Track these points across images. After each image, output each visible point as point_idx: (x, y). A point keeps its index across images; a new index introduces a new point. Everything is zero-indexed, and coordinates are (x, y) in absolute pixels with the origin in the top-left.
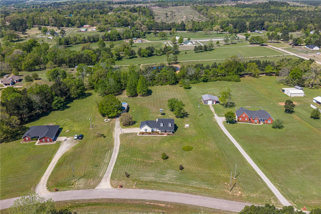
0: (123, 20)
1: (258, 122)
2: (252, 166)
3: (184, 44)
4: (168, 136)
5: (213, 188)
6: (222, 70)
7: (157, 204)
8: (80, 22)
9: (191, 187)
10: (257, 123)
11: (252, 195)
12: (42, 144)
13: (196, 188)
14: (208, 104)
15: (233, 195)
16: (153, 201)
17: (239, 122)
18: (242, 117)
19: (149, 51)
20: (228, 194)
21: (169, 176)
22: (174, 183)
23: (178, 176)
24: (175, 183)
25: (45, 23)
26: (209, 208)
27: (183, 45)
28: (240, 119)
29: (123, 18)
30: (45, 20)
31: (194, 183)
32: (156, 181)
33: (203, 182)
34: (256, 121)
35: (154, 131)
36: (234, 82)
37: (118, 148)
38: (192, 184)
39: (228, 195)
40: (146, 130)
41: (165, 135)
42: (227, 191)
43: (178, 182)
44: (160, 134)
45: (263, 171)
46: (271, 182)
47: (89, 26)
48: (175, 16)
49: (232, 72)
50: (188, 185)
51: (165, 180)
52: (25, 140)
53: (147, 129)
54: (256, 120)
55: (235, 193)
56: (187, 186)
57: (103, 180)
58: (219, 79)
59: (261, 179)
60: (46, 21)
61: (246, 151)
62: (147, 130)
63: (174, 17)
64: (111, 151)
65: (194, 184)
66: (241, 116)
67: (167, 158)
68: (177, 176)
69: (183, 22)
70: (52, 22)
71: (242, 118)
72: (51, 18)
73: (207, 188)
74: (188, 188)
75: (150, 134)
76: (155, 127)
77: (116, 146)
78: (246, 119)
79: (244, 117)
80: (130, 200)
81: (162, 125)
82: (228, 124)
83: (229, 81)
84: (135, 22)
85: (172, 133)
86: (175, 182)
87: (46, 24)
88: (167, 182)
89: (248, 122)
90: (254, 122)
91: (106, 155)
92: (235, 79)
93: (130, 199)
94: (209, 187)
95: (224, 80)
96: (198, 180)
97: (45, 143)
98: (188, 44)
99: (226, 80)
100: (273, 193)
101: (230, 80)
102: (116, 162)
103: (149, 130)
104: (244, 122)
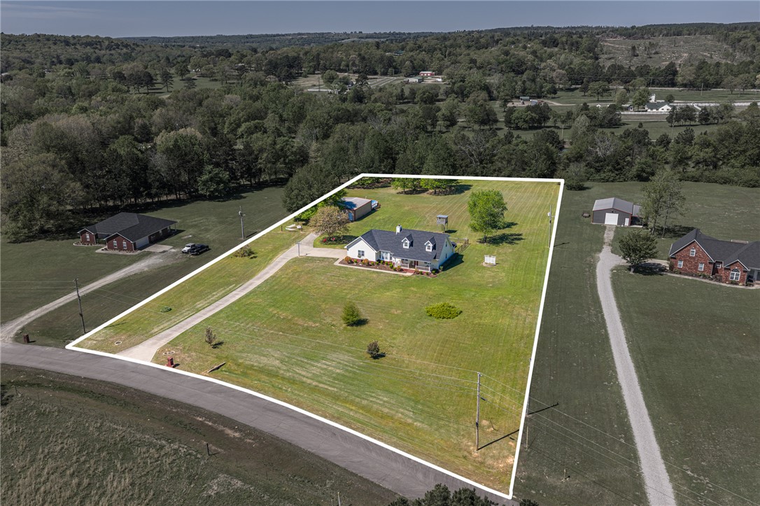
0: (512, 60)
1: (742, 280)
2: (625, 392)
3: (649, 110)
4: (414, 276)
5: (431, 425)
6: (707, 150)
7: (221, 428)
8: (413, 64)
9: (363, 408)
10: (736, 284)
11: (550, 480)
12: (110, 252)
13: (376, 413)
14: (606, 223)
15: (481, 463)
16: (220, 416)
17: (674, 273)
18: (687, 259)
19: (535, 115)
20: (466, 453)
21: (325, 367)
22: (321, 385)
23: (350, 372)
24: (326, 387)
25: (340, 65)
26: (361, 477)
27: (646, 111)
28: (681, 264)
29: (514, 54)
30: (342, 60)
31: (381, 400)
32: (277, 372)
33: (412, 404)
34: (736, 275)
35: (385, 260)
36: (740, 188)
37: (258, 282)
38: (374, 400)
39: (465, 457)
40: (361, 253)
41: (408, 274)
42: (469, 446)
43: (334, 387)
44: (395, 270)
45: (654, 418)
46: (665, 457)
47: (431, 74)
48: (656, 53)
49: (742, 157)
50: (358, 400)
51: (304, 373)
52: (84, 241)
53: (363, 252)
54: (737, 271)
55: (493, 457)
56: (352, 402)
57: (150, 342)
58: (693, 177)
59: (630, 438)
60: (343, 63)
61: (635, 350)
62: (363, 255)
63: (652, 56)
64: (235, 286)
65: (378, 401)
66: (684, 253)
67: (361, 323)
68: (347, 370)
69: (672, 65)
70: (354, 64)
71: (685, 261)
72: (354, 56)
73: (410, 421)
74: (352, 410)
75: (369, 264)
76: (387, 249)
77: (259, 279)
78: (701, 267)
79: (694, 258)
80: (165, 401)
81: (406, 245)
82: (631, 273)
83: (725, 183)
84: (543, 65)
85: (429, 271)
86: (327, 385)
87: (341, 67)
88: (305, 379)
89: (705, 277)
90: (727, 280)
91: (214, 293)
92: (745, 179)
93: (164, 398)
94: (416, 421)
95: (709, 182)
96: (400, 393)
97: (117, 252)
98: (660, 110)
99: (716, 182)
100: (644, 493)
101: (726, 181)
102: (221, 311)
103: (371, 255)
104: (692, 276)
